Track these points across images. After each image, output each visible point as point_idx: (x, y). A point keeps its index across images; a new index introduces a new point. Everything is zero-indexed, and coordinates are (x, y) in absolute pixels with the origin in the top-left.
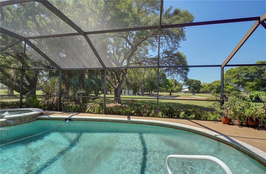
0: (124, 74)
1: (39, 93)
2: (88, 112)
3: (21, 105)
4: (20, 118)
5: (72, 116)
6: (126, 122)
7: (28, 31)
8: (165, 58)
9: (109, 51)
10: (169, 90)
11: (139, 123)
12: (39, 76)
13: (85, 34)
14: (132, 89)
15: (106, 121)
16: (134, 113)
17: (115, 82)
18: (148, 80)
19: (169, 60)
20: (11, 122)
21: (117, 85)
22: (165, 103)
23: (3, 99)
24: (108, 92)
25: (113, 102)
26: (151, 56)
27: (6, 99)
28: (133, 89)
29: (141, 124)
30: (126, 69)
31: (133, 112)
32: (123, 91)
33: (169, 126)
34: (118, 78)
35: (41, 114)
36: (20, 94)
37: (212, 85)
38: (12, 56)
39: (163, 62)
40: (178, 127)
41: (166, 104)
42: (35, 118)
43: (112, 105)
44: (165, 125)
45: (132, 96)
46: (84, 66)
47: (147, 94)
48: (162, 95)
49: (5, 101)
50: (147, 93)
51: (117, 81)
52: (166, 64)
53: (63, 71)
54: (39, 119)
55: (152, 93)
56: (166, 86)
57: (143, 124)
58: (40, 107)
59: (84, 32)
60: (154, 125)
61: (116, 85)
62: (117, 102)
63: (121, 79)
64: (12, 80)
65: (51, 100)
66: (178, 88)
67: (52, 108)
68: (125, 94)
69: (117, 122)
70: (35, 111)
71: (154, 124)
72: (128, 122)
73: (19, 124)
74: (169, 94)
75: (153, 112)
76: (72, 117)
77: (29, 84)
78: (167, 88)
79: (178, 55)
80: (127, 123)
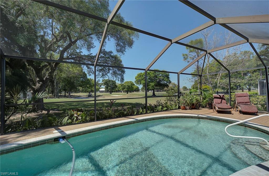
37: (124, 85)
48: (80, 96)
69: (125, 125)
80: (134, 123)
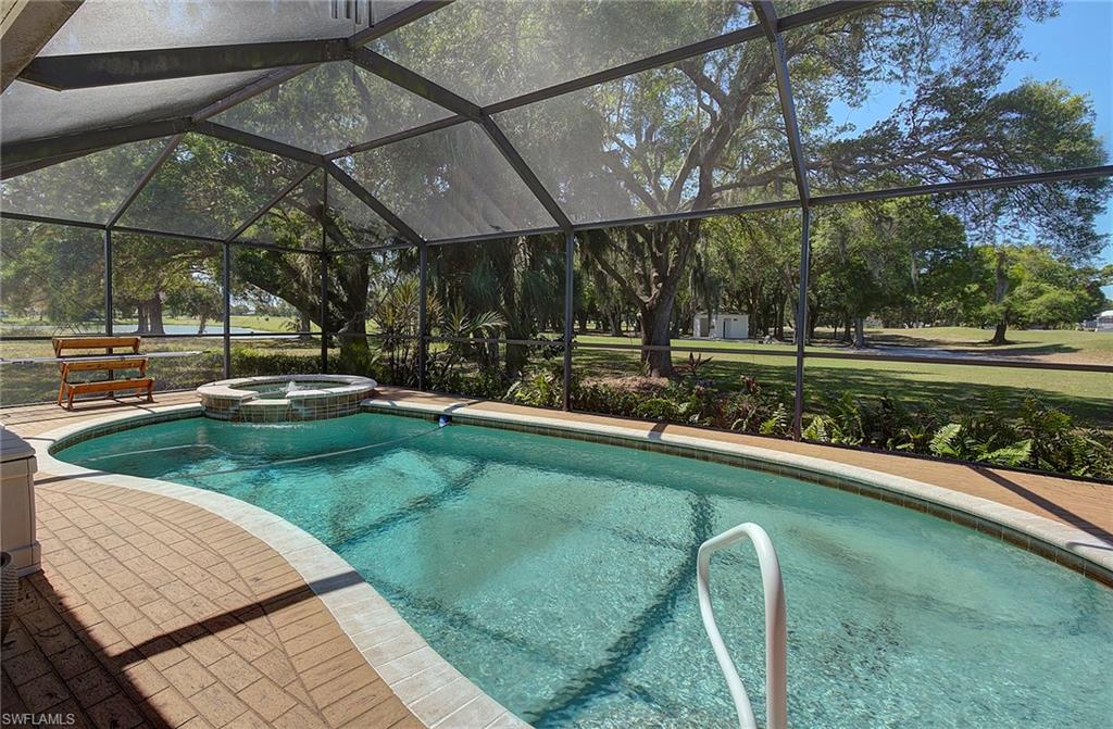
0: (688, 241)
1: (371, 326)
2: (510, 401)
3: (324, 365)
4: (320, 400)
5: (456, 407)
6: (643, 445)
7: (336, 116)
8: (928, 130)
9: (617, 140)
10: (986, 309)
11: (696, 453)
12: (376, 266)
13: (483, 115)
14: (744, 308)
15: (567, 434)
16: (688, 414)
17: (645, 278)
18: (837, 262)
19: (963, 137)
20: (301, 409)
21: (655, 291)
22: (934, 383)
23: (287, 347)
24: (624, 324)
25: (637, 368)
26: (844, 129)
27: (293, 347)
28: (750, 311)
29: (706, 459)
30: (691, 220)
31: (683, 408)
32: (697, 322)
33: (839, 481)
34: (659, 263)
35: (373, 394)
36: (320, 331)
38: (301, 208)
39: (917, 155)
40: (882, 492)
41: (940, 391)
42: (356, 403)
43: (631, 382)
44: (818, 477)
45: (740, 342)
46: (497, 228)
47: (834, 336)
48: (938, 343)
49: (290, 353)
50: (833, 330)
51: (655, 274)
52: (941, 162)
53: (432, 249)
54: (366, 409)
55: (860, 333)
56: (963, 293)
57: (713, 460)
58: (372, 375)
59: (481, 109)
60: (764, 470)
61: (648, 291)
62: (655, 371)
63: (671, 264)
64: (304, 285)
65: (399, 353)
66: (1064, 299)
67: (401, 377)
68: (705, 334)
70: (358, 385)
71: (762, 465)
72: (651, 445)
73: (318, 418)
74: (990, 334)
75: (779, 415)
76: (454, 411)
77: (345, 299)
78: (971, 302)
79: (1023, 101)
80: (644, 448)
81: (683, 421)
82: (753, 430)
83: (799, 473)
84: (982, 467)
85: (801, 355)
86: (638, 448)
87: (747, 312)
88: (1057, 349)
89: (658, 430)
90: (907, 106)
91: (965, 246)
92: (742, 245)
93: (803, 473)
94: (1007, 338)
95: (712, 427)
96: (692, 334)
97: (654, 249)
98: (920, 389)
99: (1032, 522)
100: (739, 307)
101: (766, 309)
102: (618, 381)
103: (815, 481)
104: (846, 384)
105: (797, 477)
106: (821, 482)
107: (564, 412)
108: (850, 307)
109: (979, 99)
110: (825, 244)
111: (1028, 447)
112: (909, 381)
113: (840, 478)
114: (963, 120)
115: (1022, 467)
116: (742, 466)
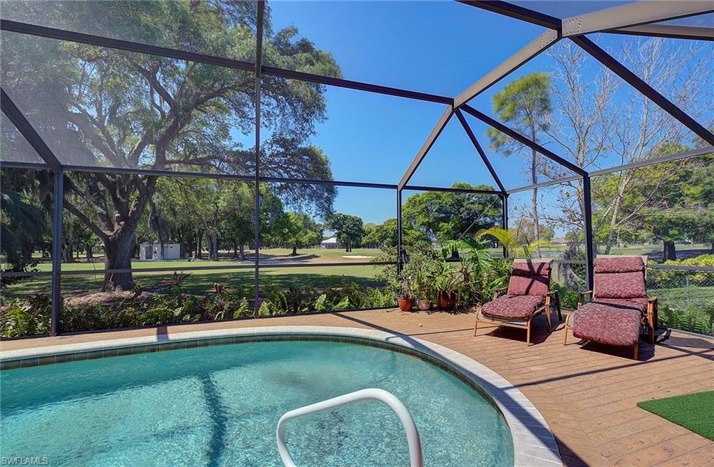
0: (147, 193)
6: (152, 348)
8: (277, 155)
9: (80, 108)
10: (290, 241)
14: (176, 240)
16: (182, 315)
17: (107, 218)
18: (231, 215)
19: (289, 164)
21: (117, 227)
22: (281, 275)
24: (75, 253)
25: (103, 286)
26: (237, 145)
28: (180, 241)
29: (206, 345)
30: (151, 176)
31: (177, 312)
32: (143, 248)
33: (288, 336)
34: (120, 206)
37: (385, 229)
39: (273, 166)
41: (284, 279)
43: (95, 298)
44: (278, 337)
45: (176, 262)
47: (228, 255)
48: (273, 256)
50: (227, 252)
51: (118, 215)
52: (282, 172)
55: (242, 252)
56: (283, 232)
57: (212, 344)
61: (111, 228)
62: (118, 287)
63: (132, 207)
66: (313, 236)
68: (149, 257)
71: (245, 339)
74: (291, 251)
75: (244, 303)
78: (285, 237)
79: (311, 154)
80: (153, 350)
81: (178, 321)
82: (229, 317)
83: (267, 338)
84: (334, 312)
85: (257, 267)
86: (147, 351)
87: (179, 242)
88: (314, 256)
89: (162, 333)
90: (269, 141)
91: (283, 212)
92: (179, 200)
93: (270, 337)
94: (297, 253)
95: (202, 321)
96: (139, 258)
97: (119, 196)
98: (275, 279)
99: (370, 333)
100: (173, 239)
101: (190, 240)
102: (82, 299)
103: (276, 340)
104: (243, 280)
105: (266, 340)
106: (280, 340)
107: (53, 337)
108: (237, 239)
109: (296, 147)
110: (225, 204)
111: (347, 300)
112: (269, 276)
113: (287, 335)
114: (290, 155)
115: (349, 309)
116: (232, 343)
